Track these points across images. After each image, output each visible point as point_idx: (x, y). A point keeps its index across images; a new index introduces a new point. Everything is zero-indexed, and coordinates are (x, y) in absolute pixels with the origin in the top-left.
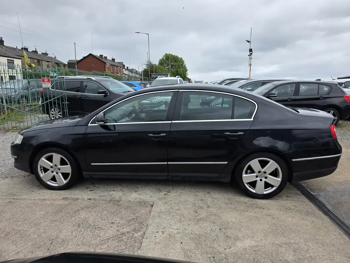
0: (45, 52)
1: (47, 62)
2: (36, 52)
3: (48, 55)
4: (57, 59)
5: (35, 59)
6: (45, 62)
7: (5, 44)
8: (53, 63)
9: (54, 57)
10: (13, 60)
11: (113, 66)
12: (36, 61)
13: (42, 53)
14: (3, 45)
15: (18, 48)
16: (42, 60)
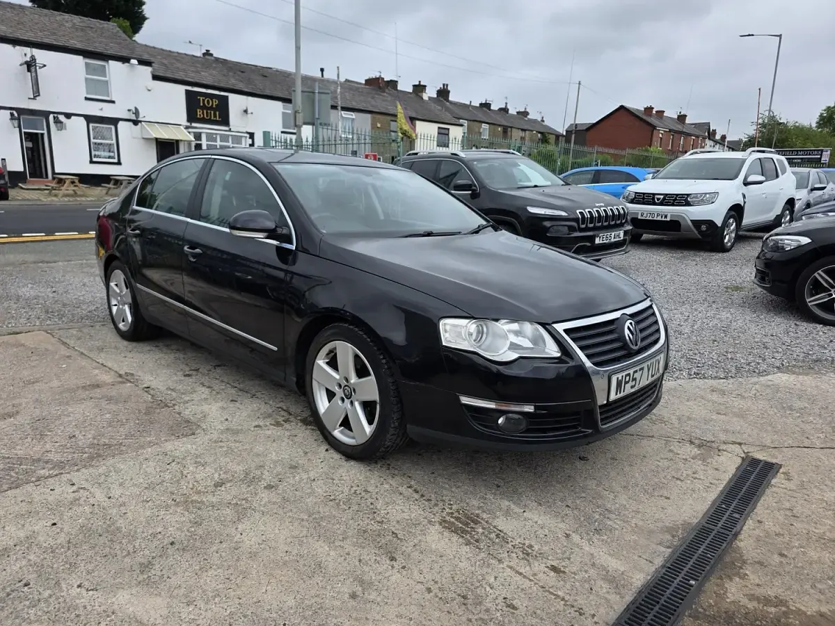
0: (523, 110)
1: (523, 130)
2: (504, 110)
3: (528, 117)
4: (546, 123)
5: (500, 125)
6: (517, 130)
7: (451, 98)
8: (535, 132)
9: (539, 119)
10: (448, 129)
11: (676, 135)
12: (499, 129)
13: (517, 112)
14: (448, 101)
15: (472, 104)
16: (511, 127)
